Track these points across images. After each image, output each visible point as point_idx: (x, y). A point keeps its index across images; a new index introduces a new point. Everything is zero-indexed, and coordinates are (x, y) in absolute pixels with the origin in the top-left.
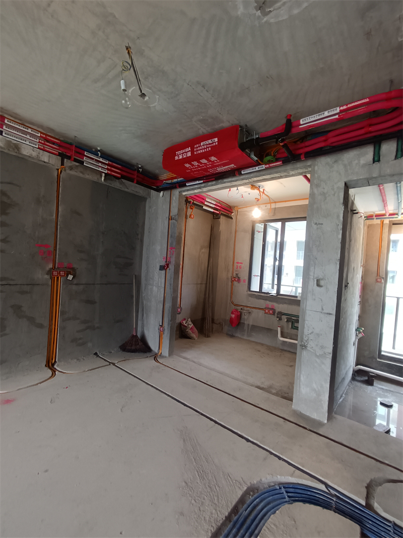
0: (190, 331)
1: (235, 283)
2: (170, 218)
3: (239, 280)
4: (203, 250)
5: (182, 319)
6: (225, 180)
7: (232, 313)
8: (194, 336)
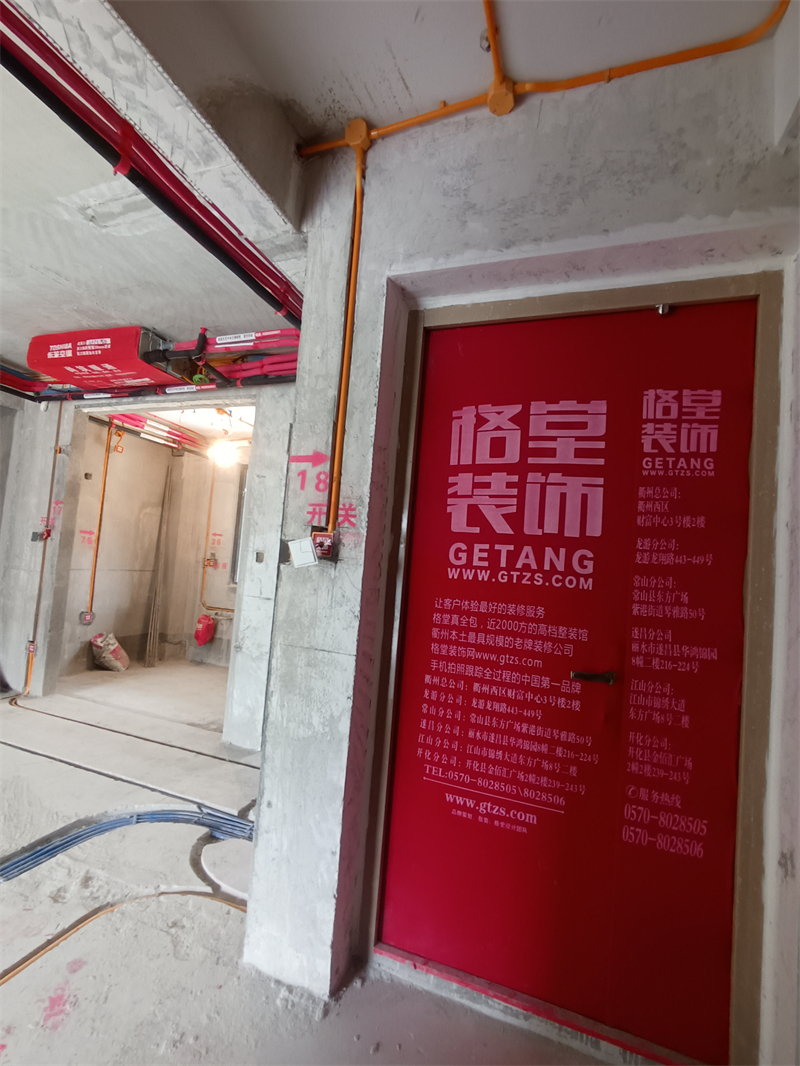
0: (110, 656)
1: (210, 570)
2: (58, 451)
3: (215, 565)
4: (148, 510)
5: (95, 635)
6: (148, 398)
7: (199, 622)
8: (118, 664)
